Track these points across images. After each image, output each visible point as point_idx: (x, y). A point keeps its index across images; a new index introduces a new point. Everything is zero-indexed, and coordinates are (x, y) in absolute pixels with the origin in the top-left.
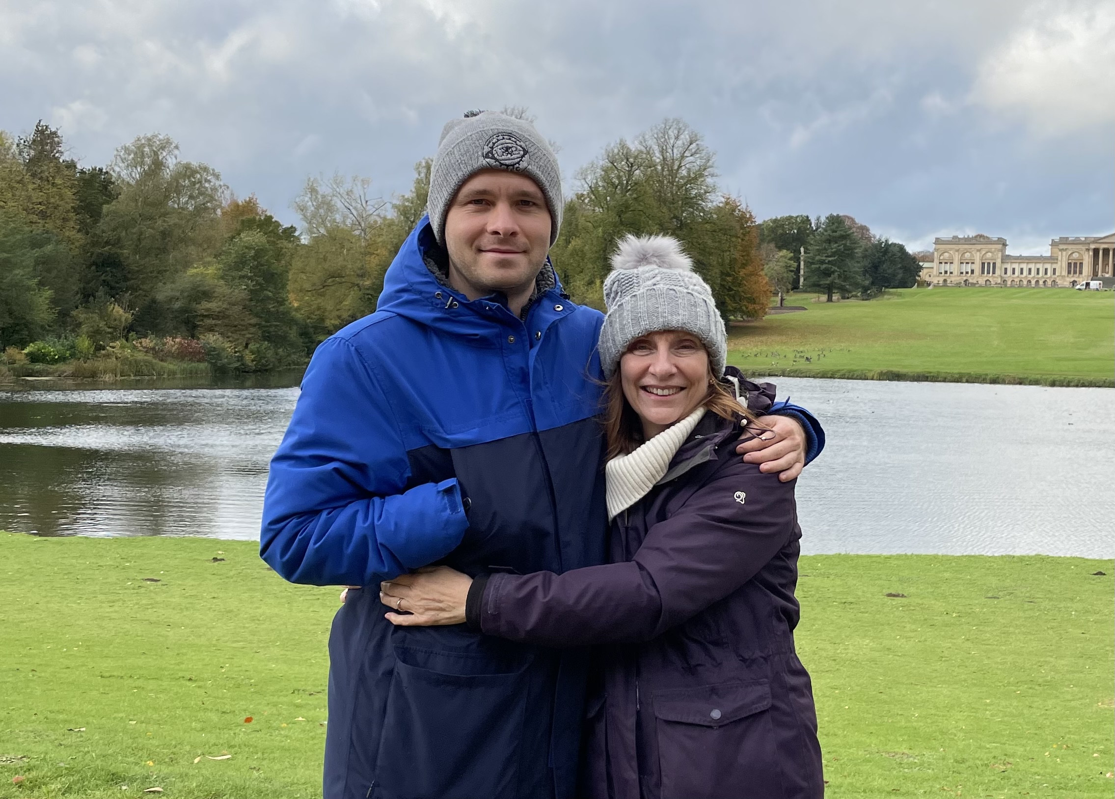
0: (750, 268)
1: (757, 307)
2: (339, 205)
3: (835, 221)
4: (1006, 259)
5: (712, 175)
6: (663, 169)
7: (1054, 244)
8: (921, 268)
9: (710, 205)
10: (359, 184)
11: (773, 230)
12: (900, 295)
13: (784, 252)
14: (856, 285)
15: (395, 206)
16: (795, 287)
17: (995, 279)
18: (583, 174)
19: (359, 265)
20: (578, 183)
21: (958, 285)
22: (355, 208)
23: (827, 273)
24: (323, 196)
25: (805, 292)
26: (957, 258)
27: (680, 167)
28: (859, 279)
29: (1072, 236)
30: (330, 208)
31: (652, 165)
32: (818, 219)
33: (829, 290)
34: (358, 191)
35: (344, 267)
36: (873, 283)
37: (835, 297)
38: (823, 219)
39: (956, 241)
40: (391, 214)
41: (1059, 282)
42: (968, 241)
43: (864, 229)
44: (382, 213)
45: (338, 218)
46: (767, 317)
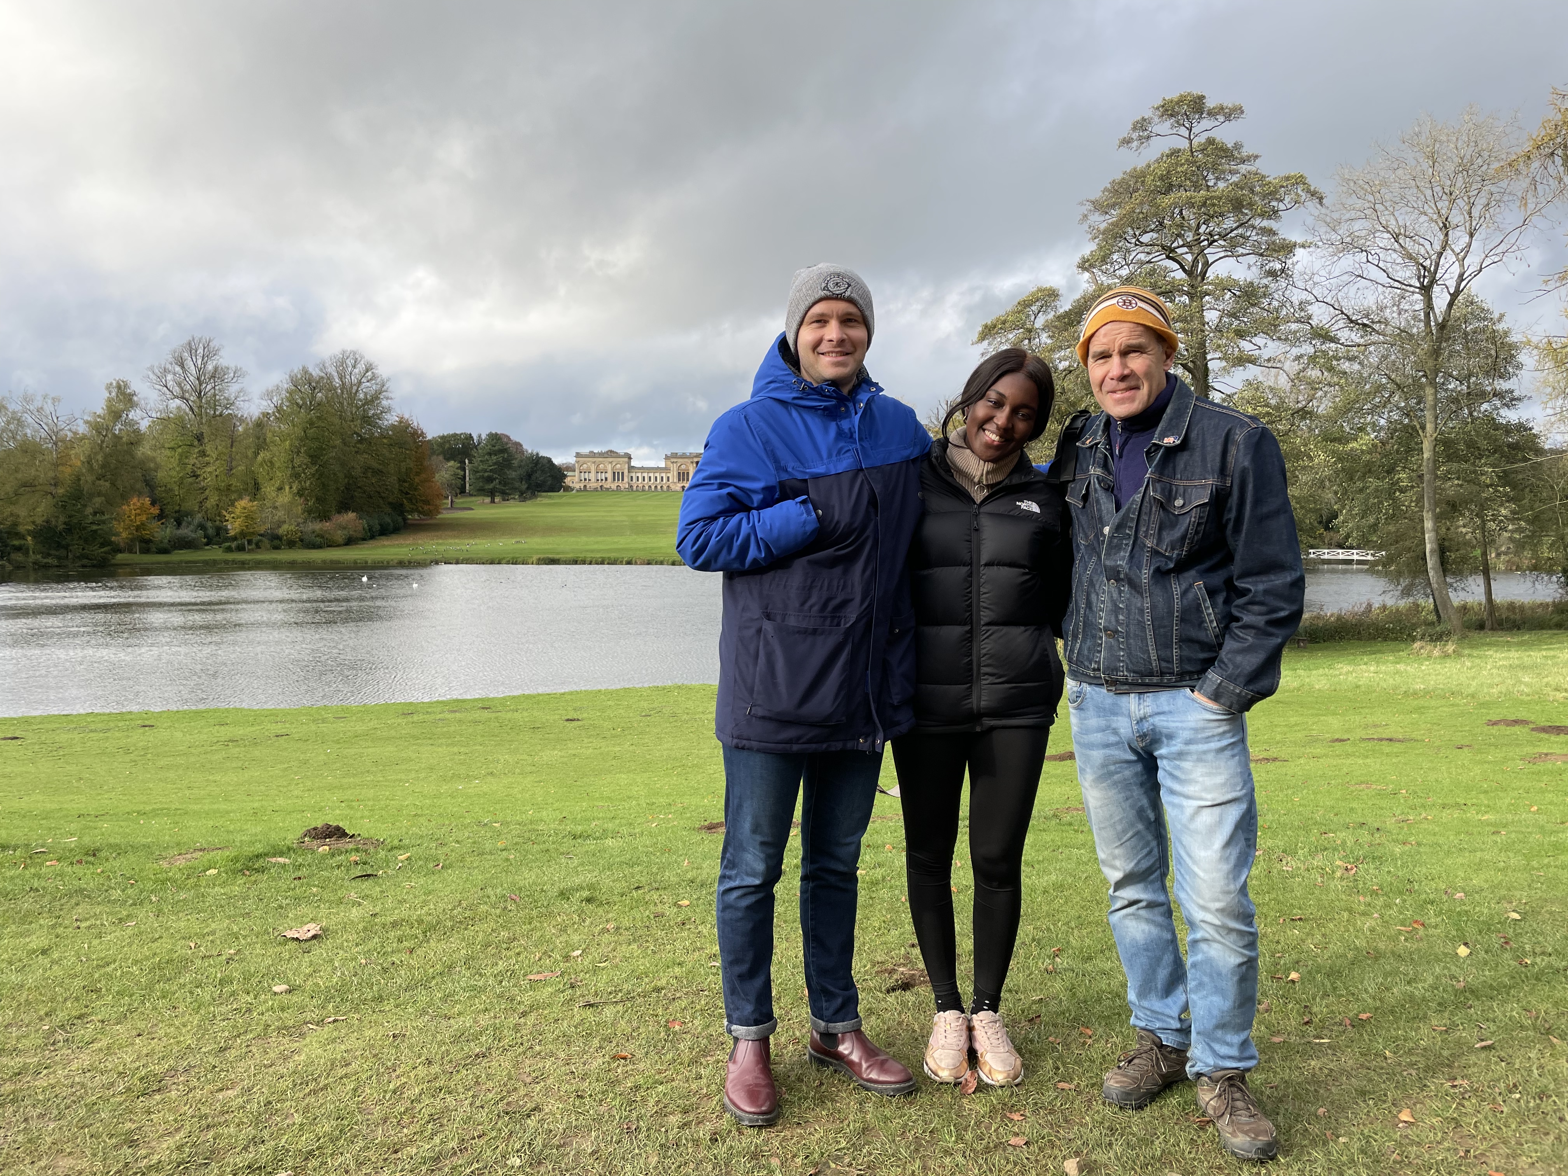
0: (423, 476)
1: (432, 508)
2: (30, 420)
3: (495, 438)
4: (631, 469)
5: (387, 398)
6: (342, 393)
7: (667, 458)
8: (566, 476)
9: (386, 423)
10: (50, 401)
11: (441, 445)
12: (550, 497)
13: (452, 463)
14: (515, 489)
15: (86, 422)
16: (463, 491)
17: (624, 485)
18: (269, 395)
19: (51, 474)
20: (265, 403)
21: (596, 490)
22: (46, 424)
23: (490, 480)
24: (14, 413)
25: (471, 495)
26: (593, 468)
27: (357, 391)
28: (517, 484)
29: (680, 451)
30: (20, 423)
31: (333, 389)
32: (480, 436)
33: (492, 494)
34: (49, 408)
35: (36, 478)
36: (528, 488)
37: (497, 500)
38: (483, 437)
39: (592, 455)
40: (82, 429)
41: (673, 487)
42: (601, 455)
43: (518, 445)
44: (74, 428)
45: (29, 432)
46: (440, 516)
